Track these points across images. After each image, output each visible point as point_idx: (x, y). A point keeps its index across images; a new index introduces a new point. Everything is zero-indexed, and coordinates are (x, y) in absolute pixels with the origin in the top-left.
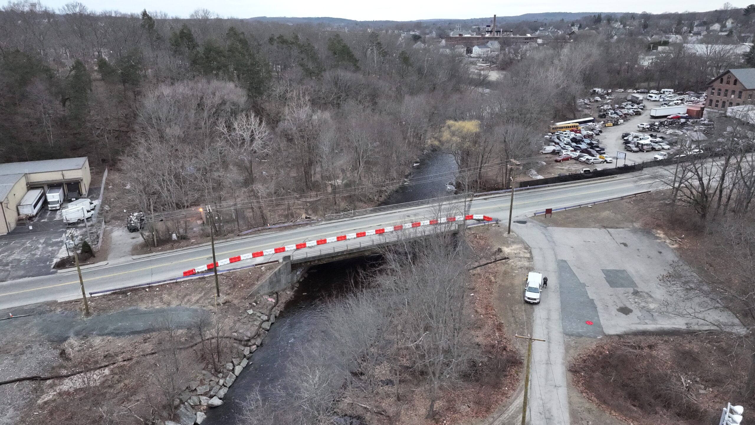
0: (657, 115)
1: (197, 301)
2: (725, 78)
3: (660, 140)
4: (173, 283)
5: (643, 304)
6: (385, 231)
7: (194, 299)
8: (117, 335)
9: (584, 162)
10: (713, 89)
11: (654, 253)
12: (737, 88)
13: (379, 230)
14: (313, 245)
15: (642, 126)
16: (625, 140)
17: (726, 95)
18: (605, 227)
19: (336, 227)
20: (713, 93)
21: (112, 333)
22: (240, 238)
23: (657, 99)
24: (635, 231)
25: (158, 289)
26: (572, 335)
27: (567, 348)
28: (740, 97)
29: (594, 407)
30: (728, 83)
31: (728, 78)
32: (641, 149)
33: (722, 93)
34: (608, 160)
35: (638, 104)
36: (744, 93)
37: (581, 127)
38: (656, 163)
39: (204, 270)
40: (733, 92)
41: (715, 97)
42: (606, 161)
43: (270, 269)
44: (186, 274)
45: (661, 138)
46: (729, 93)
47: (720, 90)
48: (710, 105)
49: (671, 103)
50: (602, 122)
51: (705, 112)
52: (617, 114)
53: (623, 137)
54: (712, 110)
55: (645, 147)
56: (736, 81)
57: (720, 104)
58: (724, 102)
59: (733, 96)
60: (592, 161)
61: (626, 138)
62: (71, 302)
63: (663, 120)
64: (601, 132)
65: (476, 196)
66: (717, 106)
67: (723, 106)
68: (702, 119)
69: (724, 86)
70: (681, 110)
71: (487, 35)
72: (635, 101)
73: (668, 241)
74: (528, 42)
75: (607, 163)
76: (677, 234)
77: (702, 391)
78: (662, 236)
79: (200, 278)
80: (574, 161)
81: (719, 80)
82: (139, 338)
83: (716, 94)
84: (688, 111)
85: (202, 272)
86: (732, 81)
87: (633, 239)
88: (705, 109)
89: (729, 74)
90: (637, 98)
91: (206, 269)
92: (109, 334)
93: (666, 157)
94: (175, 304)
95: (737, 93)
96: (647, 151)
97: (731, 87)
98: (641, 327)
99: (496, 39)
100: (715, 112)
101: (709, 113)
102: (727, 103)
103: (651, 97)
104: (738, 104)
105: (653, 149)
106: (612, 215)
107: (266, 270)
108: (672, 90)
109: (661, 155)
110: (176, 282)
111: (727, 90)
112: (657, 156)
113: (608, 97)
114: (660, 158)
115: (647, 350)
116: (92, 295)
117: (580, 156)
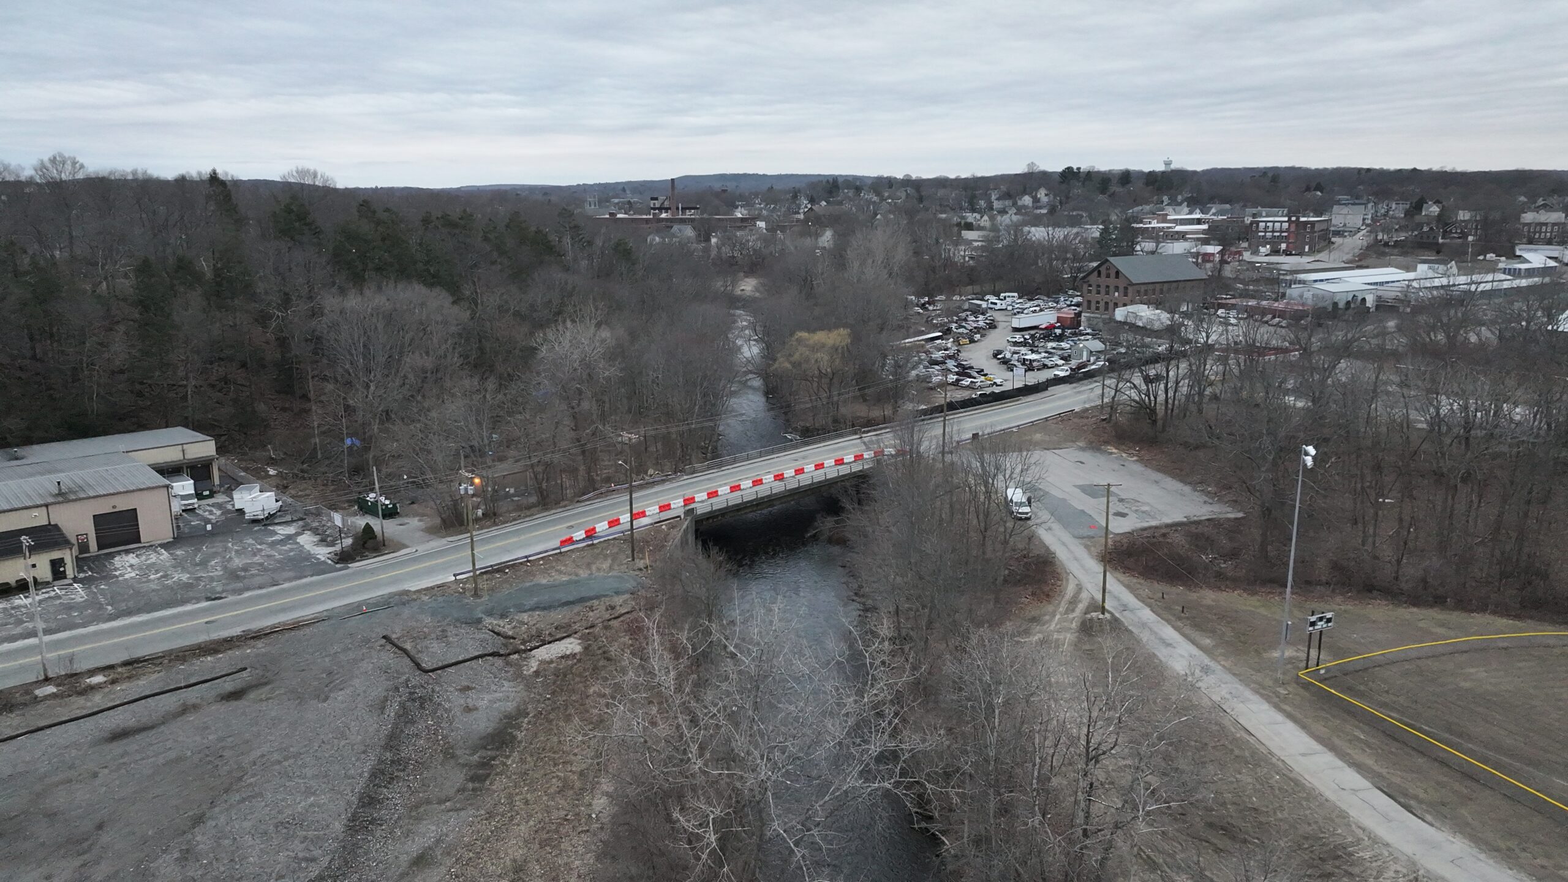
0: (1022, 326)
1: (611, 568)
2: (1103, 269)
3: (1046, 355)
4: (556, 554)
5: (1134, 508)
6: (785, 476)
7: (605, 565)
8: (544, 609)
9: (968, 386)
10: (1090, 286)
11: (1116, 467)
12: (1122, 284)
13: (778, 476)
14: (703, 498)
15: (1014, 340)
16: (999, 359)
17: (1107, 293)
18: (1048, 449)
19: (709, 479)
20: (1090, 291)
21: (538, 607)
22: (583, 504)
23: (1004, 307)
24: (1082, 449)
25: (541, 562)
26: (1084, 538)
27: (1087, 547)
28: (1126, 295)
29: (1142, 581)
30: (1108, 276)
31: (1107, 269)
32: (1029, 366)
33: (1103, 290)
34: (998, 381)
35: (983, 314)
36: (1130, 289)
37: (928, 346)
38: (1058, 381)
39: (581, 537)
40: (1117, 289)
41: (1094, 297)
42: (995, 383)
43: (673, 527)
44: (564, 543)
45: (1046, 352)
46: (1112, 288)
47: (1099, 286)
48: (1089, 308)
49: (1025, 311)
50: (952, 340)
51: (1083, 319)
52: (964, 327)
53: (995, 356)
54: (1092, 315)
55: (1035, 364)
56: (1118, 273)
57: (1102, 305)
58: (1107, 303)
59: (1116, 294)
60: (979, 384)
61: (999, 356)
62: (432, 588)
63: (1033, 332)
64: (959, 351)
65: (864, 432)
66: (1097, 308)
67: (1106, 309)
68: (1081, 328)
69: (1103, 280)
70: (1047, 318)
71: (664, 215)
72: (977, 311)
73: (1124, 455)
74: (746, 227)
75: (997, 385)
76: (1130, 448)
77: (1223, 566)
78: (1114, 451)
79: (588, 546)
80: (953, 387)
81: (1096, 273)
82: (577, 608)
83: (1094, 292)
84: (1059, 319)
85: (583, 539)
86: (1113, 275)
87: (1087, 456)
88: (1083, 314)
89: (1108, 264)
90: (979, 306)
91: (584, 536)
92: (530, 610)
93: (1068, 373)
94: (583, 574)
95: (1121, 289)
96: (1038, 370)
97: (1112, 281)
98: (1146, 525)
99: (683, 221)
100: (1096, 318)
101: (1089, 319)
102: (1111, 305)
103: (996, 304)
104: (1125, 305)
105: (1045, 366)
106: (1047, 438)
107: (669, 529)
108: (1016, 294)
109: (1062, 370)
110: (561, 553)
111: (1108, 287)
112: (1057, 373)
113: (931, 308)
114: (1062, 374)
115: (1161, 539)
116: (458, 577)
117: (958, 380)
